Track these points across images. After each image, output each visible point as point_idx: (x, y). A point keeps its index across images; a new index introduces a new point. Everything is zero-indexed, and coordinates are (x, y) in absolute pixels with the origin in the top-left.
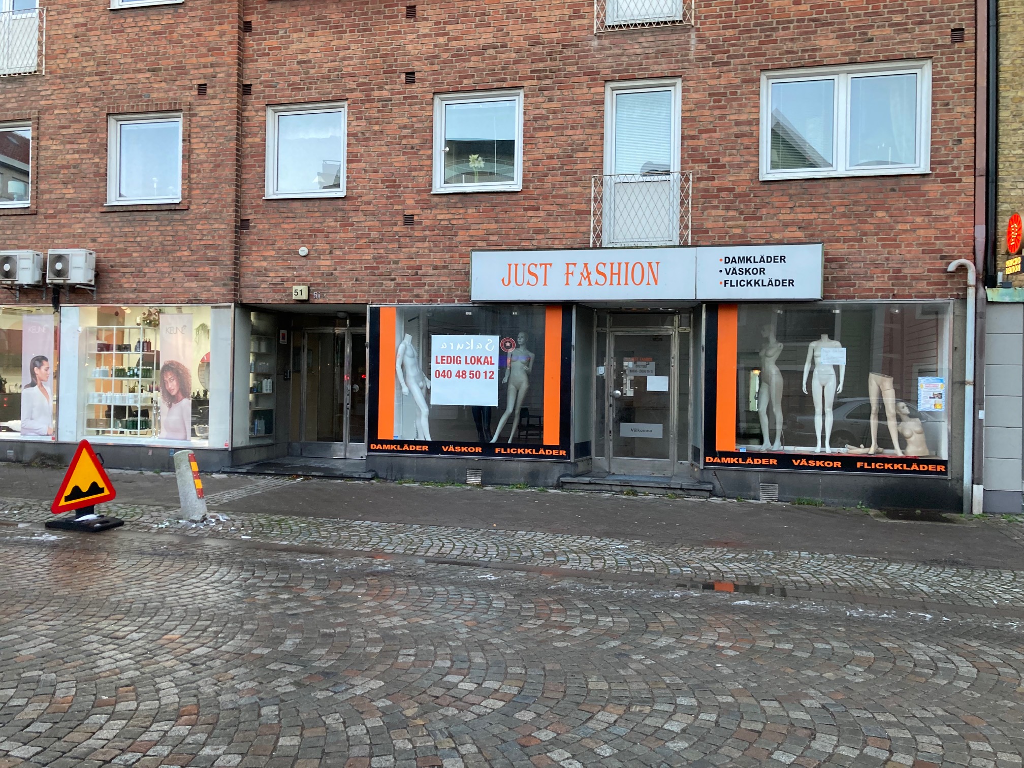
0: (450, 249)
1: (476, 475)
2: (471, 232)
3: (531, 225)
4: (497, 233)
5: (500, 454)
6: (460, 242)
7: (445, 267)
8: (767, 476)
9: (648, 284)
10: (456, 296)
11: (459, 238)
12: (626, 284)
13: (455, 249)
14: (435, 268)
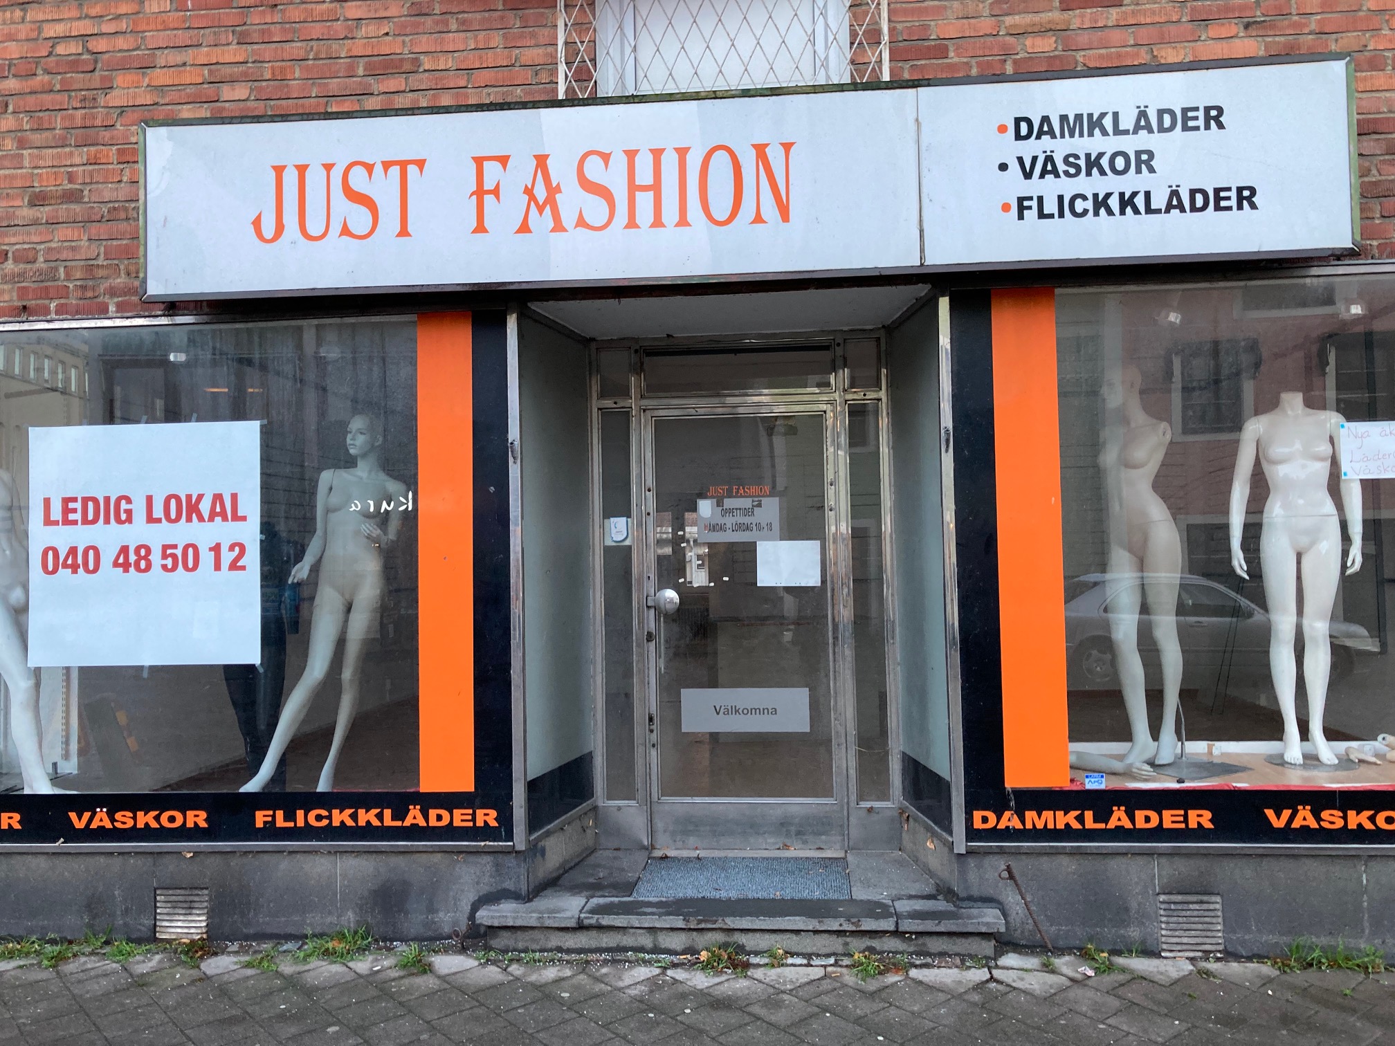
0: (87, 136)
1: (189, 908)
2: (160, 77)
3: (358, 48)
4: (246, 78)
5: (270, 832)
6: (122, 110)
7: (72, 197)
8: (1183, 867)
9: (758, 219)
10: (112, 292)
11: (117, 98)
12: (683, 222)
13: (106, 135)
14: (38, 200)
